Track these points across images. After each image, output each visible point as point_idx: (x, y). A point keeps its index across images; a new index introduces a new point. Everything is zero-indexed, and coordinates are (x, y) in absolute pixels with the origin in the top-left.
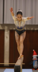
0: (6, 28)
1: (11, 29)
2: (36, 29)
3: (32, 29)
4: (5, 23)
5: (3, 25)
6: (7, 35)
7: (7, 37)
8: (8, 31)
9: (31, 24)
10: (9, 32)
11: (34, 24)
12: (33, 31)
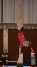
0: (5, 27)
1: (9, 28)
2: (33, 28)
3: (29, 28)
6: (6, 34)
7: (6, 36)
11: (31, 23)
12: (31, 30)
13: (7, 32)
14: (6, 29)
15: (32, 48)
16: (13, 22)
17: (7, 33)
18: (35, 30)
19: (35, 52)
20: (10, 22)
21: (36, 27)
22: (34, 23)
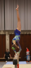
0: (7, 33)
1: (10, 34)
2: (28, 33)
3: (25, 33)
4: (6, 29)
5: (5, 31)
6: (7, 38)
7: (8, 40)
9: (24, 30)
10: (9, 35)
11: (26, 29)
12: (26, 34)
14: (8, 34)
15: (28, 48)
17: (9, 37)
18: (29, 34)
19: (29, 51)
20: (11, 29)
21: (30, 32)
22: (28, 29)
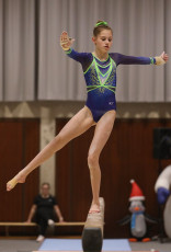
0: (44, 112)
1: (60, 116)
2: (138, 116)
3: (127, 116)
4: (41, 97)
5: (36, 104)
6: (47, 134)
8: (50, 122)
9: (122, 100)
10: (53, 124)
11: (131, 99)
12: (131, 121)
13: (51, 129)
14: (50, 119)
15: (136, 182)
16: (71, 98)
17: (54, 131)
19: (143, 194)
20: (62, 97)
22: (141, 99)
